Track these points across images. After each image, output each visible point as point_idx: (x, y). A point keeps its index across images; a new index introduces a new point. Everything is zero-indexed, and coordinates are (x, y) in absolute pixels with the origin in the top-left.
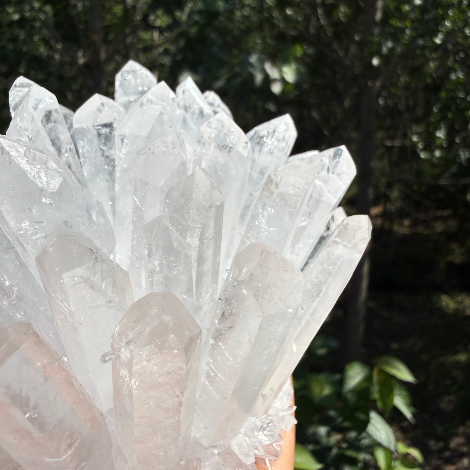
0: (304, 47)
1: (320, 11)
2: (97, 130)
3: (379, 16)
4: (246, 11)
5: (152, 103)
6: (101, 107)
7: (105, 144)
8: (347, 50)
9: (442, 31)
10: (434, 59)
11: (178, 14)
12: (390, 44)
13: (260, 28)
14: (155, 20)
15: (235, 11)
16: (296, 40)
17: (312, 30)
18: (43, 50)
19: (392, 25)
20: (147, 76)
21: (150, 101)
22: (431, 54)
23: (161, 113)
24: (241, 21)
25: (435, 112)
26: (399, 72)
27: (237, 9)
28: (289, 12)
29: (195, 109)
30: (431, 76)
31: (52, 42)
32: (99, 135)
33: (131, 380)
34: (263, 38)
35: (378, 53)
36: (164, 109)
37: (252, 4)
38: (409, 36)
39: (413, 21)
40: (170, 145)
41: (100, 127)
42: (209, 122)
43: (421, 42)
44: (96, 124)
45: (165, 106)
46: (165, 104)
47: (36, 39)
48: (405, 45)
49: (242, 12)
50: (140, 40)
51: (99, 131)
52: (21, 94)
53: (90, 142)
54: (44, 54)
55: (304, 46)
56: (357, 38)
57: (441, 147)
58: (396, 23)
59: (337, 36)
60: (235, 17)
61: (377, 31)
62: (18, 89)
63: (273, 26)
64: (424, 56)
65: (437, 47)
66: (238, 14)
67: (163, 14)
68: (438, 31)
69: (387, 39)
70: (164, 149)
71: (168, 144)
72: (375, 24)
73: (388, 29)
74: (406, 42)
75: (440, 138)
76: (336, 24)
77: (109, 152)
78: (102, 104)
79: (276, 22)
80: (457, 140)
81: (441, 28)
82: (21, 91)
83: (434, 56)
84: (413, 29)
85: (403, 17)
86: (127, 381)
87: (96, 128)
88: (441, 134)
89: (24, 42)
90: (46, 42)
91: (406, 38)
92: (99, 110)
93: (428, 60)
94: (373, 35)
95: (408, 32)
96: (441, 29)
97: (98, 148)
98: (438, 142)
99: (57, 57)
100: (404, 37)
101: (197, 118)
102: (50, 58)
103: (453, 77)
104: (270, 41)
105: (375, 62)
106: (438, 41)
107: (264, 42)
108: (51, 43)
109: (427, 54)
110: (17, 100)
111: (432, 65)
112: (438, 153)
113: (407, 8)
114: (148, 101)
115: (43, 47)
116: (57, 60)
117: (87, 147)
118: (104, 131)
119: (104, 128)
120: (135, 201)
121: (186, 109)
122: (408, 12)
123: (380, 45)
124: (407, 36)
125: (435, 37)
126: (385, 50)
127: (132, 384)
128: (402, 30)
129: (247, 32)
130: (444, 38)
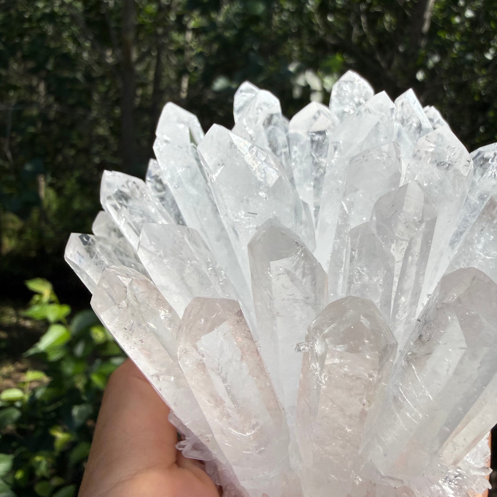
0: (345, 57)
1: (363, 19)
2: (311, 136)
3: (426, 27)
4: (285, 16)
5: (369, 112)
6: (317, 115)
7: (316, 151)
8: (390, 63)
9: (494, 46)
10: (484, 76)
11: (213, 15)
12: (436, 59)
13: (298, 35)
14: (189, 21)
15: (273, 16)
16: (336, 49)
17: (354, 39)
18: (71, 47)
19: (440, 37)
20: (364, 87)
21: (368, 110)
22: (480, 71)
23: (378, 123)
24: (279, 26)
25: (480, 132)
26: (445, 88)
27: (276, 13)
28: (330, 19)
29: (413, 122)
30: (480, 94)
31: (81, 40)
32: (312, 141)
33: (321, 375)
34: (301, 45)
35: (423, 67)
36: (381, 119)
37: (291, 9)
38: (458, 50)
39: (463, 35)
40: (385, 154)
41: (314, 134)
42: (427, 137)
43: (470, 57)
44: (311, 131)
45: (383, 116)
46: (383, 114)
47: (65, 35)
48: (453, 59)
49: (280, 16)
50: (172, 41)
51: (313, 137)
52: (245, 98)
53: (303, 147)
54: (72, 52)
55: (345, 55)
56: (401, 49)
58: (445, 36)
59: (380, 46)
60: (273, 22)
61: (423, 43)
62: (243, 94)
63: (312, 33)
64: (473, 72)
65: (487, 64)
66: (276, 18)
67: (198, 16)
68: (490, 46)
69: (433, 53)
70: (378, 157)
71: (383, 154)
72: (422, 35)
73: (436, 42)
74: (455, 56)
76: (381, 34)
77: (318, 159)
78: (319, 112)
79: (316, 29)
81: (494, 42)
82: (245, 96)
83: (484, 72)
84: (462, 43)
85: (451, 29)
86: (317, 375)
87: (310, 134)
89: (52, 38)
90: (75, 40)
91: (455, 51)
92: (315, 118)
93: (476, 77)
94: (419, 47)
95: (457, 46)
96: (493, 44)
97: (309, 154)
99: (85, 55)
100: (452, 51)
101: (414, 133)
102: (78, 55)
104: (309, 49)
106: (489, 57)
107: (302, 50)
108: (79, 41)
109: (476, 70)
110: (241, 104)
111: (481, 82)
113: (457, 20)
114: (365, 110)
115: (72, 44)
116: (85, 58)
117: (299, 153)
118: (317, 137)
119: (317, 135)
120: (342, 207)
121: (403, 122)
122: (458, 25)
123: (427, 58)
124: (456, 50)
125: (486, 53)
126: (431, 63)
127: (321, 378)
128: (451, 44)
129: (285, 37)
130: (495, 54)
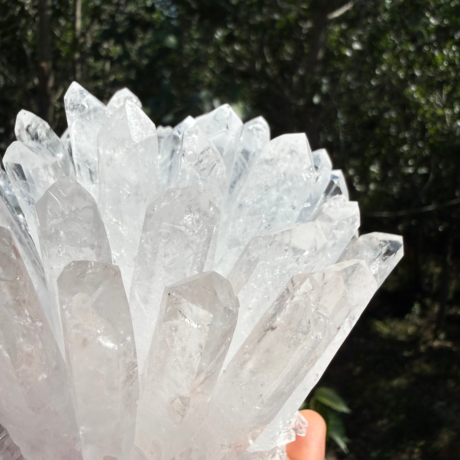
57: (375, 181)
75: (374, 172)
80: (390, 174)
88: (374, 169)
98: (373, 176)
103: (386, 116)
105: (316, 100)
112: (372, 187)
